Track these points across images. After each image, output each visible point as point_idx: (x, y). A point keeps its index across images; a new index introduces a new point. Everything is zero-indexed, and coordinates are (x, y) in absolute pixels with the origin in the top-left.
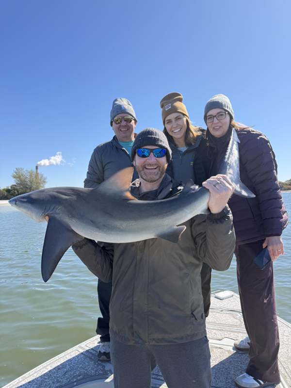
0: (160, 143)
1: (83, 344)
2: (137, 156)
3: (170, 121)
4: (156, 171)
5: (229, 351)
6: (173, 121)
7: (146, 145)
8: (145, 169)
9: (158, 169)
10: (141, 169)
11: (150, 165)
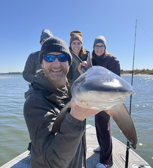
0: (63, 50)
1: (20, 156)
2: (44, 61)
3: (74, 43)
4: (61, 73)
5: (91, 153)
6: (77, 43)
7: (51, 52)
8: (52, 72)
9: (62, 71)
10: (49, 72)
11: (56, 68)
